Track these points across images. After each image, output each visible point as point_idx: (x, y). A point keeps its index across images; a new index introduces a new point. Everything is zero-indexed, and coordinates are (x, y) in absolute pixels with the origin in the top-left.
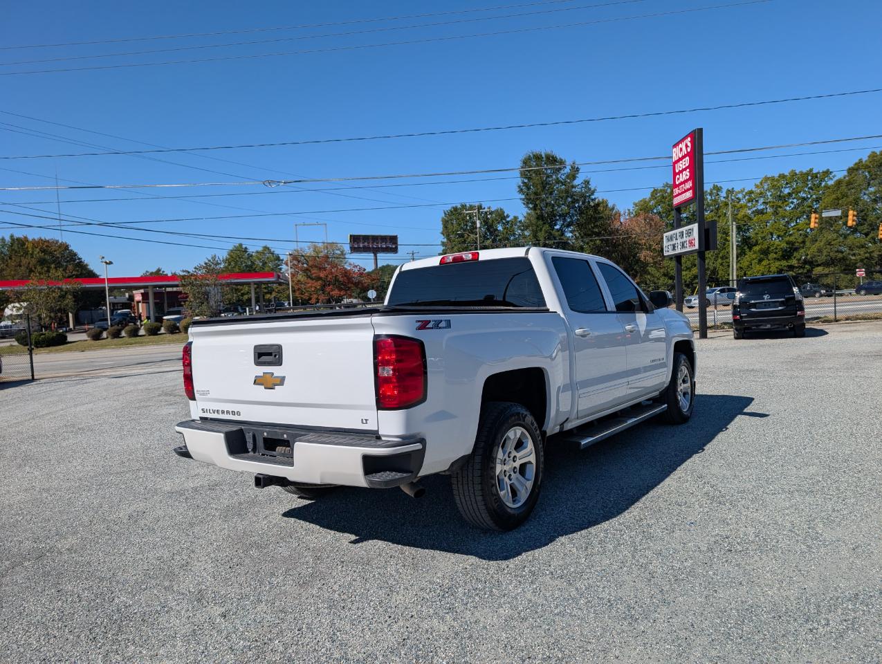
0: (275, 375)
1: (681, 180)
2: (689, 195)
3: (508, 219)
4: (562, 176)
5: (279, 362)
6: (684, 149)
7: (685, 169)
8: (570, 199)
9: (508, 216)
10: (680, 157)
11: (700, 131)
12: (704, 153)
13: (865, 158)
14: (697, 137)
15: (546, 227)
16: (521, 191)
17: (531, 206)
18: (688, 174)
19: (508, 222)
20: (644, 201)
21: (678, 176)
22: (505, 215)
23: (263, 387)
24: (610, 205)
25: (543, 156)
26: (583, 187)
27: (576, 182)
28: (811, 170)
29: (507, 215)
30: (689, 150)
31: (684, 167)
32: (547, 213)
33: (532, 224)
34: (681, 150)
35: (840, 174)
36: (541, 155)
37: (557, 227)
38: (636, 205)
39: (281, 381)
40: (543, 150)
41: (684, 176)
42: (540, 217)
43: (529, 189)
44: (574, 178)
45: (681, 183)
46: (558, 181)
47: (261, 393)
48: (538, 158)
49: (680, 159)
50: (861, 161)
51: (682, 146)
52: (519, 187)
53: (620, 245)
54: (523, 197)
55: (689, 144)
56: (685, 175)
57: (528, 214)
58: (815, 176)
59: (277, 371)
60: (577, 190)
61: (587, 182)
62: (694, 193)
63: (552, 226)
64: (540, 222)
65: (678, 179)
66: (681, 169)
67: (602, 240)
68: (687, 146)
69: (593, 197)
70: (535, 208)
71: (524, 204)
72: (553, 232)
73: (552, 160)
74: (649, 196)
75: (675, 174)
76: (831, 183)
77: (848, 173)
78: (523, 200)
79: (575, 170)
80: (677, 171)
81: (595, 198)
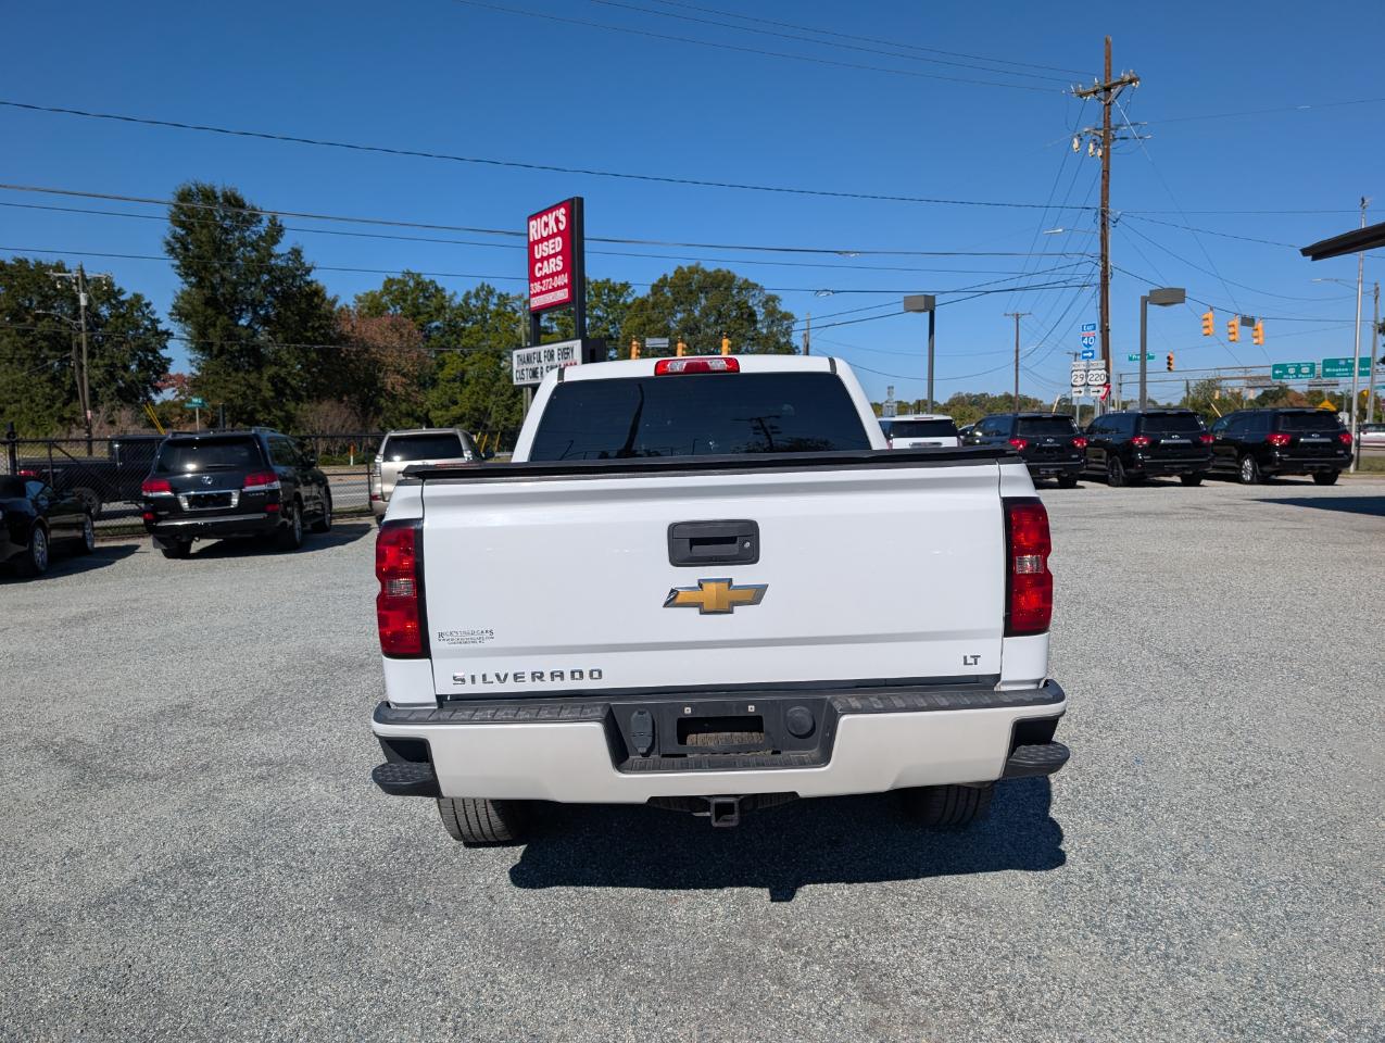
0: (735, 584)
1: (546, 270)
2: (563, 295)
3: (122, 298)
4: (251, 235)
5: (751, 557)
6: (552, 223)
7: (555, 255)
8: (266, 277)
9: (121, 292)
10: (545, 235)
11: (581, 201)
12: (586, 236)
13: (671, 274)
14: (575, 208)
15: (223, 320)
16: (172, 251)
17: (193, 279)
18: (561, 264)
19: (123, 302)
20: (373, 296)
21: (539, 265)
22: (116, 288)
23: (697, 610)
24: (330, 295)
25: (219, 194)
26: (289, 259)
27: (277, 249)
28: (608, 280)
29: (119, 290)
30: (562, 227)
31: (552, 252)
32: (223, 295)
33: (197, 312)
34: (546, 225)
35: (642, 291)
36: (214, 193)
37: (243, 322)
38: (359, 299)
39: (756, 595)
40: (220, 183)
41: (552, 266)
42: (210, 302)
43: (186, 249)
44: (275, 242)
45: (546, 276)
46: (243, 244)
47: (690, 623)
48: (208, 195)
49: (543, 240)
50: (665, 277)
51: (551, 219)
52: (168, 243)
53: (352, 361)
54: (177, 262)
55: (563, 219)
56: (556, 264)
57: (183, 292)
58: (613, 289)
59: (741, 575)
60: (280, 263)
61: (296, 253)
62: (571, 293)
63: (235, 318)
64: (210, 311)
65: (540, 269)
66: (545, 255)
67: (319, 352)
68: (557, 221)
69: (309, 278)
70: (200, 285)
71: (179, 275)
72: (237, 331)
73: (234, 201)
74: (381, 288)
75: (532, 261)
76: (630, 300)
77: (652, 290)
78: (178, 267)
79: (276, 232)
80: (538, 256)
81: (312, 282)
